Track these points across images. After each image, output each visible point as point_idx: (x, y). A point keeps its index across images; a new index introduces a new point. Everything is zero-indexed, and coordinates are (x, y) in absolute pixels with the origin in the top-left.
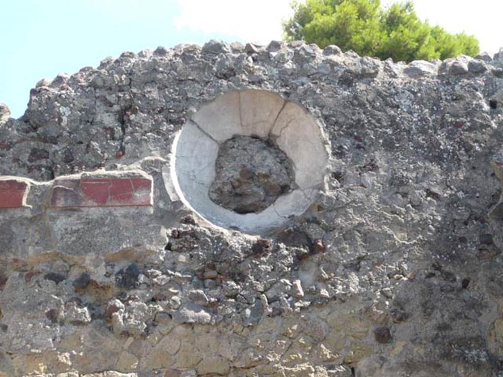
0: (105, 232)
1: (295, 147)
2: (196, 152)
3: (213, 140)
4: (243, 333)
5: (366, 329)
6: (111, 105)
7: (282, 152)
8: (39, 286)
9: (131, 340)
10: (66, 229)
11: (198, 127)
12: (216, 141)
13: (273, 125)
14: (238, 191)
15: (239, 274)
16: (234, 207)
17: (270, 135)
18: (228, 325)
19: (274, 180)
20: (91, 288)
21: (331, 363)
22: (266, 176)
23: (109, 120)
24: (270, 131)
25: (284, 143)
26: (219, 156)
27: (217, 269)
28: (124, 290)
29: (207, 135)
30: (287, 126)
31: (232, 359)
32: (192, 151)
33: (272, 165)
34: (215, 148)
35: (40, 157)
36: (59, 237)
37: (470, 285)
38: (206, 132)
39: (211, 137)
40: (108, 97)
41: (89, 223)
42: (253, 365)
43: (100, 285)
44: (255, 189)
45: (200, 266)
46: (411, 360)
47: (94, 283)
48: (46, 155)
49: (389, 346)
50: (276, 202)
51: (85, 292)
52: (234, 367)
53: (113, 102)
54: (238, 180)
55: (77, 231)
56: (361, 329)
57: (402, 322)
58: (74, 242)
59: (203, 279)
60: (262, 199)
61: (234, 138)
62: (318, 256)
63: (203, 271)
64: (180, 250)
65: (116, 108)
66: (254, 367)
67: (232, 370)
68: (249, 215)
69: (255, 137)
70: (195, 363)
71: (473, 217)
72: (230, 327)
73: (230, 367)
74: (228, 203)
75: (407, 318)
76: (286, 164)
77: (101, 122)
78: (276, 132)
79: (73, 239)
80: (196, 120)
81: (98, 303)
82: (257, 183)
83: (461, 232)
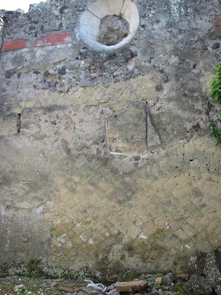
0: (54, 55)
1: (130, 17)
2: (90, 23)
3: (98, 17)
4: (104, 89)
5: (152, 86)
6: (57, 7)
7: (125, 20)
8: (31, 76)
9: (63, 94)
10: (40, 55)
11: (91, 13)
12: (99, 18)
13: (121, 10)
14: (107, 36)
15: (103, 67)
16: (106, 43)
17: (120, 14)
18: (98, 86)
19: (121, 31)
20: (49, 76)
21: (137, 100)
22: (118, 30)
23: (57, 13)
24: (120, 12)
25: (126, 17)
26: (101, 24)
27: (95, 66)
28: (61, 76)
29: (95, 16)
30: (126, 9)
31: (99, 99)
32: (89, 22)
33: (120, 25)
34: (99, 21)
35: (32, 29)
36: (38, 57)
37: (196, 67)
38: (95, 14)
39: (97, 17)
40: (56, 4)
41: (48, 52)
42: (107, 101)
43: (52, 74)
44: (113, 35)
45: (89, 65)
46: (170, 98)
47: (50, 74)
48: (34, 28)
49: (161, 92)
50: (123, 40)
51: (47, 78)
52: (101, 103)
53: (58, 5)
54: (106, 32)
55: (44, 55)
56: (150, 86)
57: (167, 83)
58: (43, 59)
59: (90, 70)
60: (116, 39)
61: (107, 16)
62: (134, 58)
63: (90, 67)
64: (81, 59)
65: (59, 8)
66: (108, 102)
67: (100, 104)
68: (111, 46)
69: (115, 16)
70: (86, 101)
71: (200, 39)
72: (99, 87)
73: (99, 103)
74: (103, 42)
75: (169, 81)
76: (127, 25)
77: (54, 14)
78: (122, 12)
79: (43, 58)
80: (90, 10)
81: (52, 81)
82: (114, 33)
83: (194, 46)
